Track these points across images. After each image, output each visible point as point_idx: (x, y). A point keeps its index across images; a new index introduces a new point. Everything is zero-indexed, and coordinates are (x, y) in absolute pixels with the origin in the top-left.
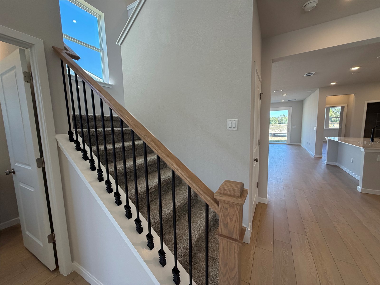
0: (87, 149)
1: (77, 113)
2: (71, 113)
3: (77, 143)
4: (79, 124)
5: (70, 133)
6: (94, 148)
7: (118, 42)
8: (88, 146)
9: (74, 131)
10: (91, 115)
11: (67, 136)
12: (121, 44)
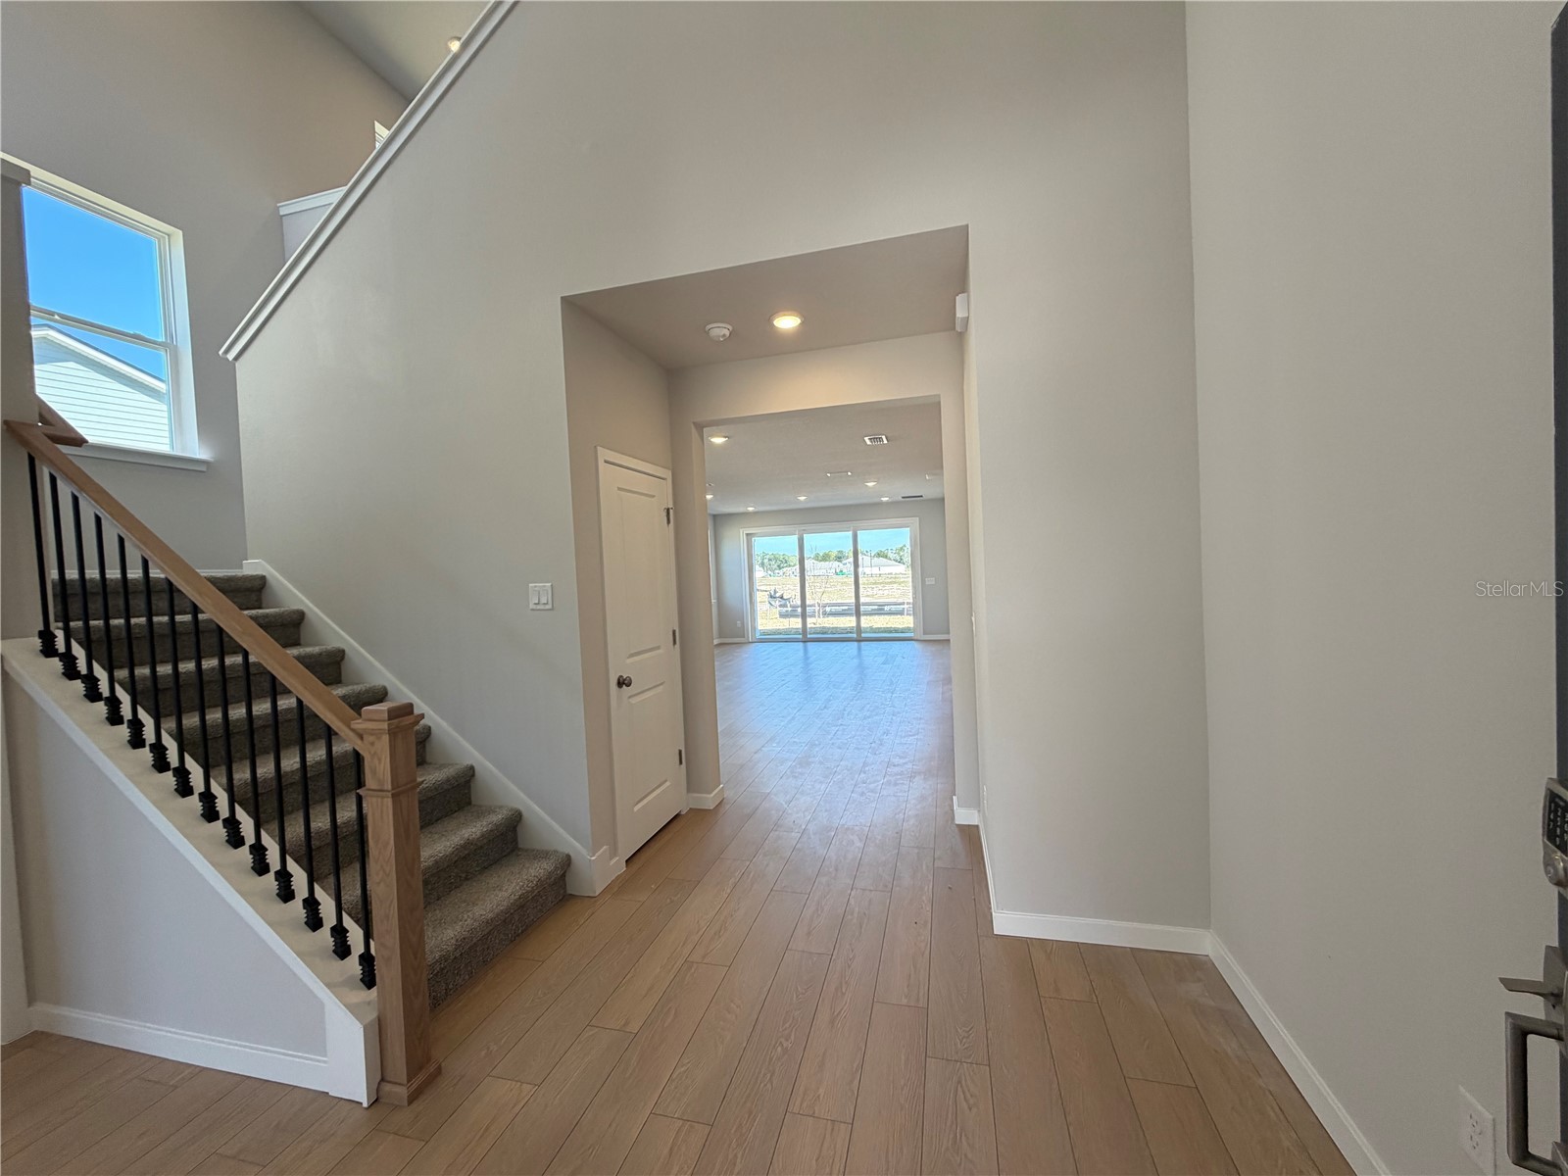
0: (100, 673)
1: (72, 574)
2: (53, 574)
3: (68, 660)
4: (75, 607)
5: (47, 637)
6: (122, 674)
7: (227, 351)
8: (104, 668)
9: (58, 628)
10: (113, 577)
11: (37, 642)
12: (237, 358)
